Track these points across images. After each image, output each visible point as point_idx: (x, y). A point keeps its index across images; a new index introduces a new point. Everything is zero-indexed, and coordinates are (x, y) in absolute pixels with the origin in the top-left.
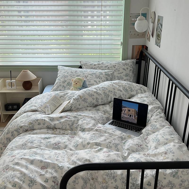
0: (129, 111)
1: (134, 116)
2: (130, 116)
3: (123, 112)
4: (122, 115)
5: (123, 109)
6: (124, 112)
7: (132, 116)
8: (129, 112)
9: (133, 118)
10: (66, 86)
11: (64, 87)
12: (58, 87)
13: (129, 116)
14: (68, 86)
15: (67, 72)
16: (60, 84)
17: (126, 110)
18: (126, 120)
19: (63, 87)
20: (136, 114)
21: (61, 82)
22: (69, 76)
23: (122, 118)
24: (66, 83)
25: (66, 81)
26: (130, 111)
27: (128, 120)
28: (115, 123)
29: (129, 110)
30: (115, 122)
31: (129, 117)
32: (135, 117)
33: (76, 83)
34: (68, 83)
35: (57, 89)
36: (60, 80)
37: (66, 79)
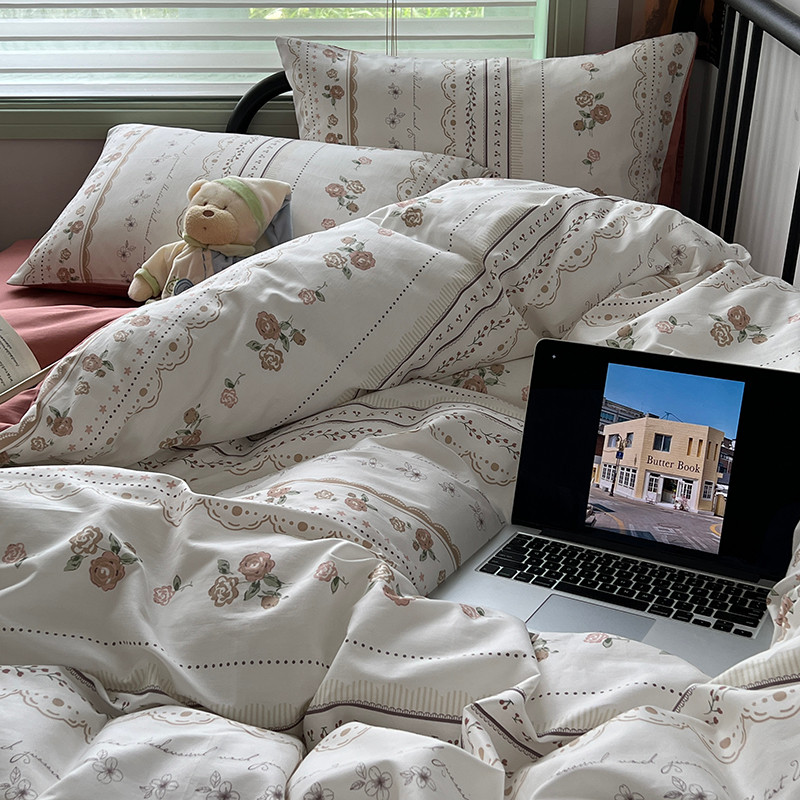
0: (656, 447)
1: (696, 487)
2: (670, 485)
3: (608, 454)
4: (599, 482)
5: (607, 430)
6: (620, 455)
7: (679, 490)
8: (660, 454)
9: (693, 506)
13: (652, 487)
17: (634, 438)
18: (632, 528)
20: (722, 470)
23: (599, 508)
26: (666, 448)
27: (645, 529)
28: (535, 559)
29: (658, 437)
30: (538, 543)
31: (652, 496)
32: (705, 494)
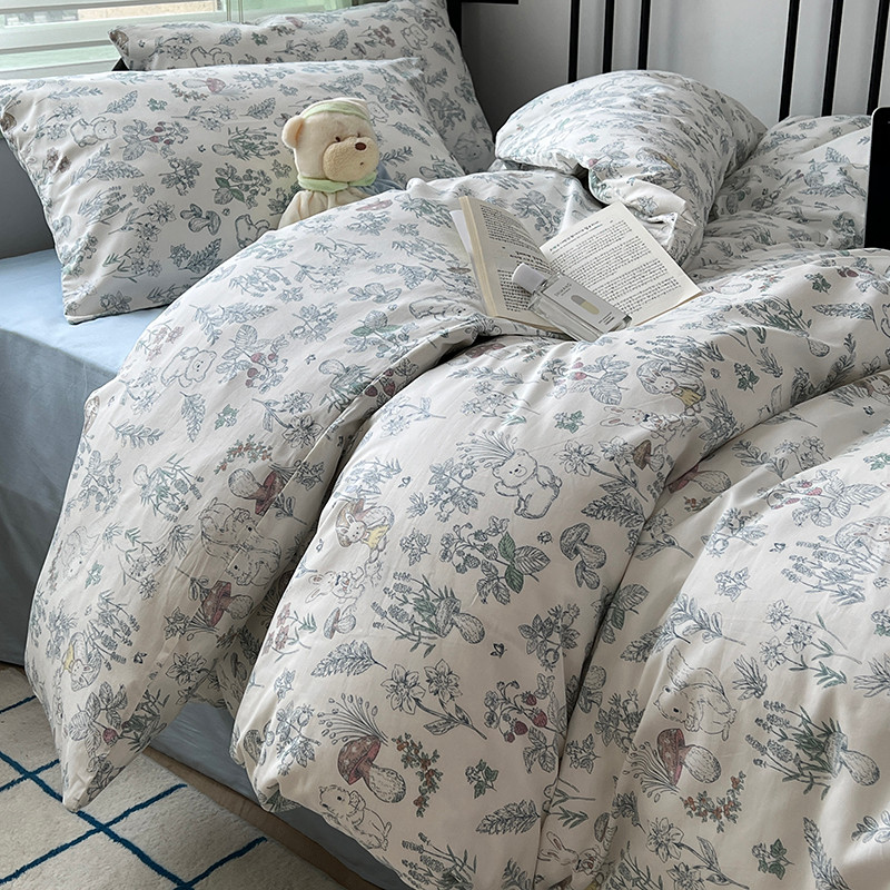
10: (218, 209)
11: (198, 215)
12: (149, 231)
14: (238, 207)
15: (142, 102)
16: (150, 200)
19: (198, 223)
21: (157, 184)
22: (184, 123)
24: (206, 181)
25: (192, 170)
33: (350, 142)
34: (222, 182)
35: (145, 250)
36: (134, 174)
37: (181, 151)
